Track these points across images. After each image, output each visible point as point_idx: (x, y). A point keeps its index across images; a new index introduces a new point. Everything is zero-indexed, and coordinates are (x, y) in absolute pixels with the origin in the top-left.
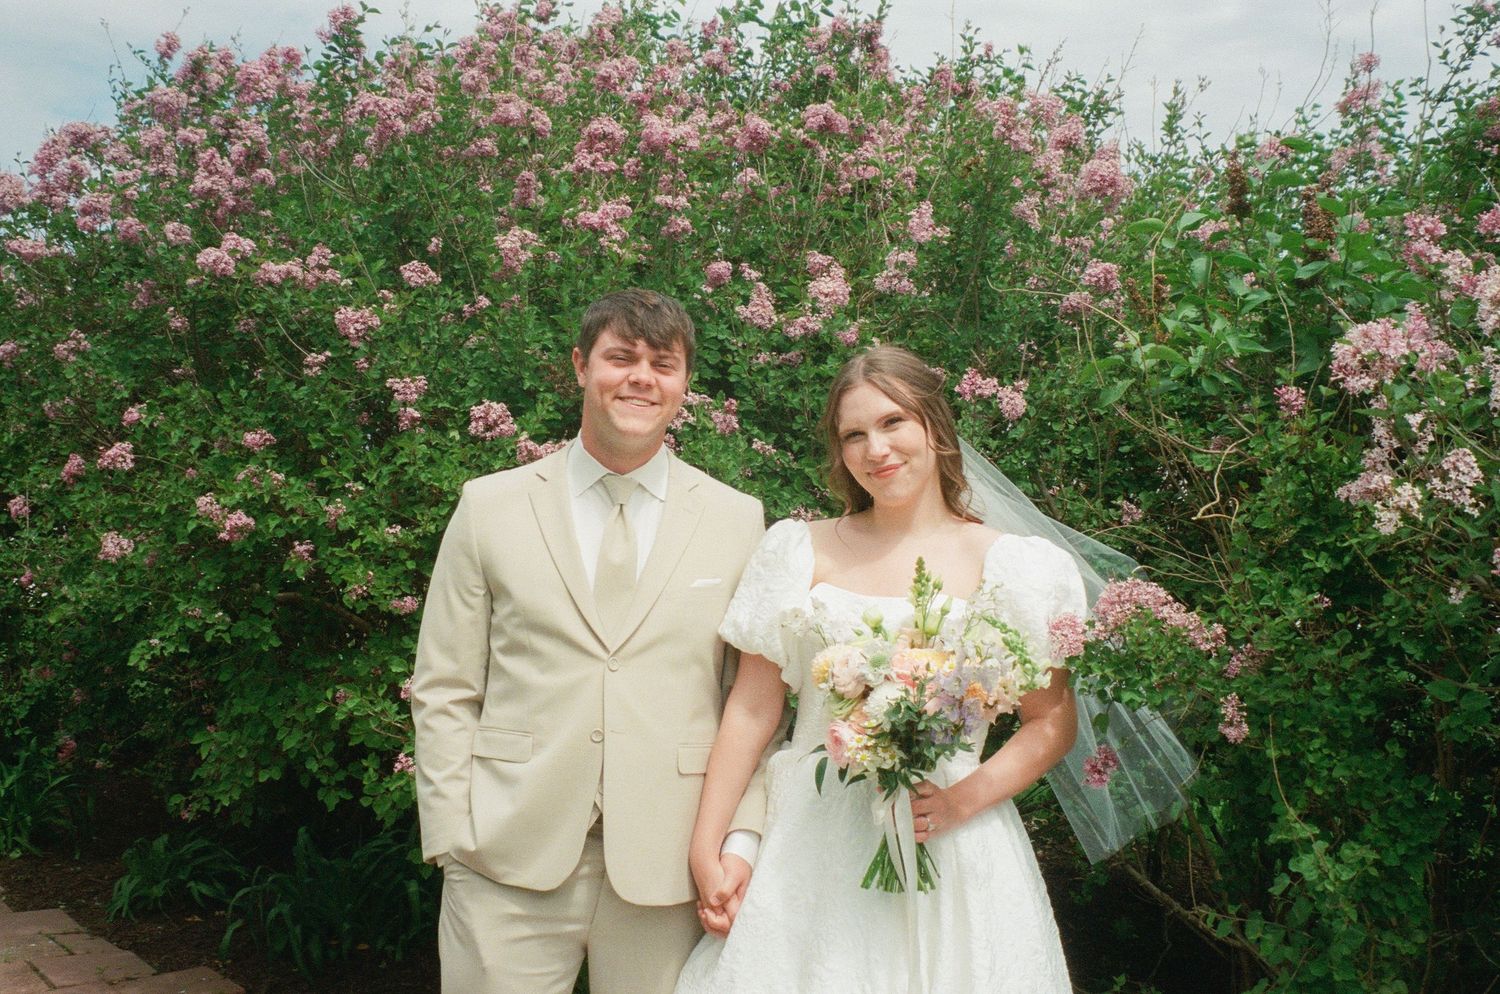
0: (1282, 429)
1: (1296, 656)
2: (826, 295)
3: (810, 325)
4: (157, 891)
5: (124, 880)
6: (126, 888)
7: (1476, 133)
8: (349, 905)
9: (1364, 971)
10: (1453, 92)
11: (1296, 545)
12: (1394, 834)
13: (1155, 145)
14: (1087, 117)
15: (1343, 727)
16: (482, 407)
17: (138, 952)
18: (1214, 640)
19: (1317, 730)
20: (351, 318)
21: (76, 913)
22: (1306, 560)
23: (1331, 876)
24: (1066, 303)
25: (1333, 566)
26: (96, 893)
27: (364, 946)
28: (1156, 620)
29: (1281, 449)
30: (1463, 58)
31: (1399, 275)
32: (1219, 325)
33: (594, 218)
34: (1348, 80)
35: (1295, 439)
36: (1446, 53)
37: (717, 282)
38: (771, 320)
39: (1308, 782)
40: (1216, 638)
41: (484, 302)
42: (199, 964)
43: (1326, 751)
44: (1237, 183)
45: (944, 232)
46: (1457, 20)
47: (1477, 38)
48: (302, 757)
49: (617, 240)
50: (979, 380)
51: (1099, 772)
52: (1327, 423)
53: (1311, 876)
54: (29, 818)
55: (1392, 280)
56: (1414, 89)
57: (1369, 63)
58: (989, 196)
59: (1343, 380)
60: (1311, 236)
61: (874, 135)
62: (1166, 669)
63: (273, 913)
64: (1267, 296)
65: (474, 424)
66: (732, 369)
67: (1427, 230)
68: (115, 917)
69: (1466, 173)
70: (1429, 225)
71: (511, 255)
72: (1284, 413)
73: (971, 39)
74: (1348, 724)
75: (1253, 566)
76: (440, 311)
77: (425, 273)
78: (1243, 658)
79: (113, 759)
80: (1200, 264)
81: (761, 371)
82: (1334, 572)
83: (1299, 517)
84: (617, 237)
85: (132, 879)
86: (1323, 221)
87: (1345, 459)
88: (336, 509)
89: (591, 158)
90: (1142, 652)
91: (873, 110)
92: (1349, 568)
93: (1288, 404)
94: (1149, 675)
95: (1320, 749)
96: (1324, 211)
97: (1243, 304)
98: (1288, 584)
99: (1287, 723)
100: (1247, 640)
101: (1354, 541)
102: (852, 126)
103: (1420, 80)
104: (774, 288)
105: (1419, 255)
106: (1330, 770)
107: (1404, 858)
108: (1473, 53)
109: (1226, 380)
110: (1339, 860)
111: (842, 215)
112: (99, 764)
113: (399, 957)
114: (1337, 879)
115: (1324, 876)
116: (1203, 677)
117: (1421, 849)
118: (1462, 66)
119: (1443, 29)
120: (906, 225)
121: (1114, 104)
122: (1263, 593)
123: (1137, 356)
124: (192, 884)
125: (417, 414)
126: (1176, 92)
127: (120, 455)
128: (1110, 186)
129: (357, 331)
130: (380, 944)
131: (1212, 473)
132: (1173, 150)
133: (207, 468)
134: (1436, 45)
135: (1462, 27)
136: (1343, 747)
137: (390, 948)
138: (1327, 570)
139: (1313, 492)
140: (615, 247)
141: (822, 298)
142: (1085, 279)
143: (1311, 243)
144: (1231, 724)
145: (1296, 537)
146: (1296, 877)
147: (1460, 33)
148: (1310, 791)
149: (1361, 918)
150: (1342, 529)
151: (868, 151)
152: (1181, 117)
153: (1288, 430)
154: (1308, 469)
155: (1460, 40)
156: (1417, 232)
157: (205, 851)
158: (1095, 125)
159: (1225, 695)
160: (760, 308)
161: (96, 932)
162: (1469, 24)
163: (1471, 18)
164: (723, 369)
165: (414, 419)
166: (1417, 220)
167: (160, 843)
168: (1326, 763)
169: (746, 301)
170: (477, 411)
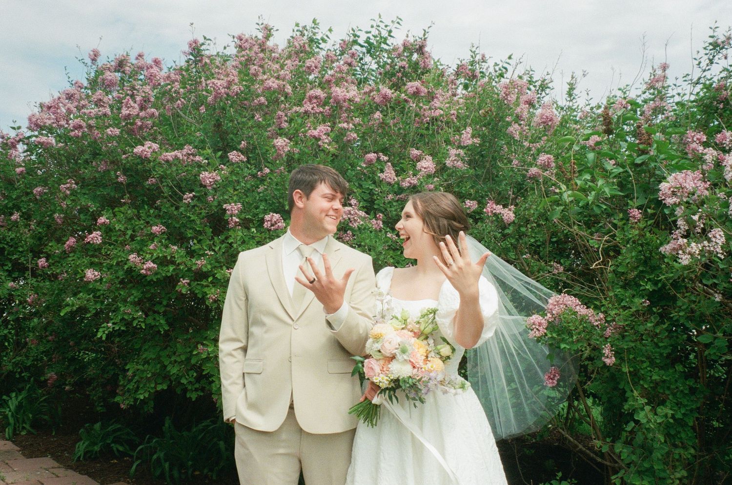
0: (631, 227)
1: (635, 327)
2: (425, 168)
3: (412, 182)
4: (97, 448)
5: (81, 443)
6: (81, 447)
7: (714, 98)
8: (191, 453)
9: (667, 466)
10: (702, 80)
11: (637, 279)
12: (679, 404)
13: (563, 102)
14: (538, 91)
15: (656, 358)
16: (269, 216)
17: (90, 476)
18: (599, 320)
19: (644, 359)
20: (207, 177)
21: (56, 458)
22: (641, 285)
23: (652, 421)
24: (530, 173)
25: (654, 288)
26: (66, 450)
27: (197, 473)
28: (574, 312)
29: (630, 236)
30: (707, 65)
31: (679, 161)
32: (600, 182)
33: (316, 133)
34: (651, 73)
35: (637, 232)
36: (700, 63)
37: (370, 163)
38: (394, 179)
39: (641, 382)
40: (600, 320)
41: (267, 171)
42: (119, 481)
43: (649, 369)
44: (607, 120)
45: (477, 141)
46: (705, 48)
47: (714, 56)
48: (178, 378)
49: (326, 143)
50: (494, 206)
51: (552, 379)
52: (650, 225)
53: (644, 421)
54: (31, 416)
55: (677, 163)
56: (685, 79)
57: (664, 67)
58: (497, 125)
59: (664, 200)
60: (641, 143)
61: (438, 96)
62: (579, 334)
63: (155, 457)
64: (621, 170)
65: (266, 223)
66: (376, 202)
67: (697, 139)
68: (77, 461)
69: (708, 116)
70: (698, 137)
71: (281, 148)
72: (632, 220)
73: (475, 52)
74: (658, 357)
75: (618, 288)
76: (245, 174)
77: (239, 156)
78: (612, 328)
79: (73, 386)
80: (591, 156)
81: (389, 202)
82: (654, 290)
83: (638, 267)
84: (327, 141)
85: (84, 443)
86: (647, 137)
87: (658, 241)
88: (200, 263)
89: (311, 106)
90: (569, 326)
91: (438, 84)
92: (660, 289)
93: (634, 217)
94: (572, 337)
95: (646, 368)
96: (647, 132)
97: (611, 173)
98: (634, 296)
99: (631, 357)
100: (614, 320)
101: (663, 277)
102: (429, 92)
103: (688, 75)
104: (393, 165)
105: (694, 150)
106: (651, 377)
107: (684, 414)
108: (712, 63)
109: (605, 207)
110: (656, 414)
111: (425, 132)
112: (67, 388)
113: (214, 478)
114: (655, 422)
115: (649, 421)
116: (595, 337)
117: (691, 411)
118: (707, 69)
119: (698, 52)
120: (460, 137)
121: (550, 85)
122: (622, 300)
123: (565, 196)
124: (113, 445)
125: (237, 220)
126: (573, 77)
127: (96, 237)
128: (550, 121)
129: (210, 182)
130: (206, 471)
131: (598, 248)
132: (571, 104)
133: (134, 245)
134: (695, 59)
135: (707, 52)
136: (656, 367)
137: (210, 473)
138: (651, 290)
139: (644, 256)
140: (326, 146)
141: (423, 169)
142: (539, 162)
143: (641, 146)
144: (607, 357)
145: (637, 276)
146: (637, 422)
147: (706, 54)
148: (642, 386)
149: (665, 442)
150: (657, 272)
151: (436, 103)
152: (575, 89)
153: (634, 228)
154: (642, 245)
155: (706, 57)
156: (693, 139)
157: (119, 430)
158: (541, 94)
159: (605, 345)
160: (389, 174)
161: (69, 467)
162: (711, 50)
163: (711, 47)
164: (372, 202)
165: (236, 222)
166: (693, 134)
167: (97, 426)
168: (649, 374)
169: (382, 171)
170: (267, 217)
